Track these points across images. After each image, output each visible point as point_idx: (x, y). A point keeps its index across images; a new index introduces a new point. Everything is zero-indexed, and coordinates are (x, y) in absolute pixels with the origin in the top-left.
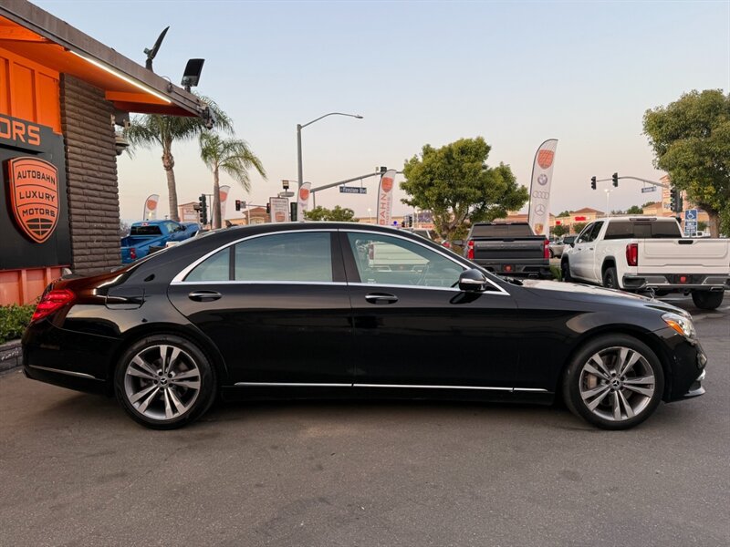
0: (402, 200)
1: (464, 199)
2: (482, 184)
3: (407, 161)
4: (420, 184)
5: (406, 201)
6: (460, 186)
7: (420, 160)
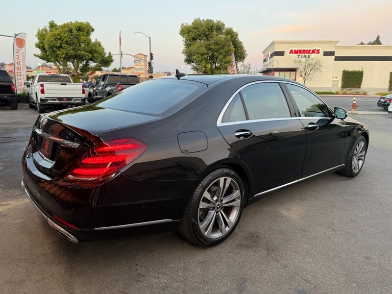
0: (35, 55)
1: (80, 58)
2: (91, 51)
3: (39, 30)
4: (54, 46)
5: (38, 56)
6: (79, 50)
7: (48, 29)
